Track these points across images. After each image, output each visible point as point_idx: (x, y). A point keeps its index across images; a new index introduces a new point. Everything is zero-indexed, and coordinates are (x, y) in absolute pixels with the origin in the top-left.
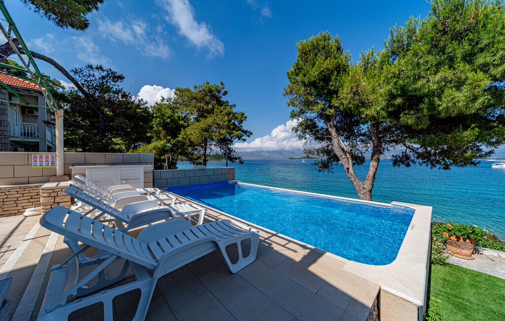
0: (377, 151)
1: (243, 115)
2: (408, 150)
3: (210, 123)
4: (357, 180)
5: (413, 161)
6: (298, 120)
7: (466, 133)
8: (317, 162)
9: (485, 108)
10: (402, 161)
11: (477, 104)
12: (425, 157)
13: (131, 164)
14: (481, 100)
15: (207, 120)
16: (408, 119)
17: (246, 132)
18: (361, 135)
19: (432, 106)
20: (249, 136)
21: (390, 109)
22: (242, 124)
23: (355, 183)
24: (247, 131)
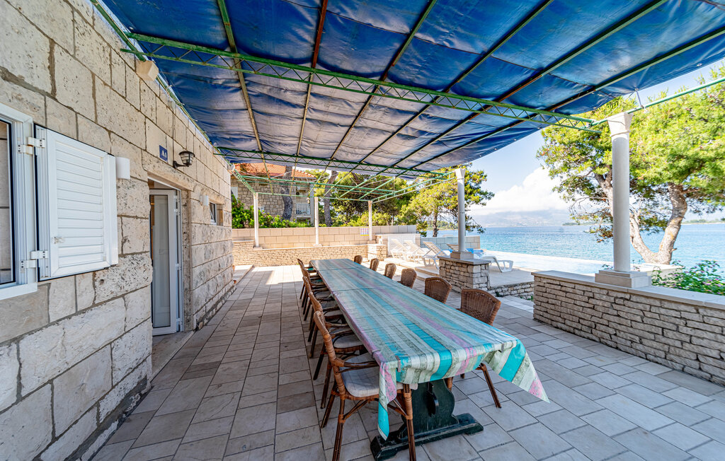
0: (678, 214)
1: (481, 174)
3: (443, 190)
4: (646, 251)
6: (562, 177)
15: (440, 186)
17: (484, 194)
20: (489, 198)
22: (480, 185)
23: (643, 254)
24: (486, 193)
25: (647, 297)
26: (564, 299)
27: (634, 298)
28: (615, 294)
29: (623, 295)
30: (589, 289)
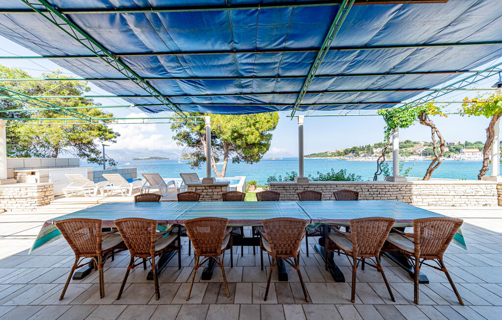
0: (226, 155)
2: (239, 155)
5: (241, 161)
6: (177, 131)
7: (255, 150)
8: (190, 162)
9: (259, 141)
10: (236, 160)
11: (257, 140)
12: (245, 158)
13: (62, 167)
14: (257, 139)
16: (239, 143)
18: (217, 145)
19: (246, 140)
21: (233, 137)
23: (217, 173)
25: (313, 185)
26: (286, 193)
27: (310, 186)
28: (304, 186)
29: (307, 186)
30: (296, 186)
